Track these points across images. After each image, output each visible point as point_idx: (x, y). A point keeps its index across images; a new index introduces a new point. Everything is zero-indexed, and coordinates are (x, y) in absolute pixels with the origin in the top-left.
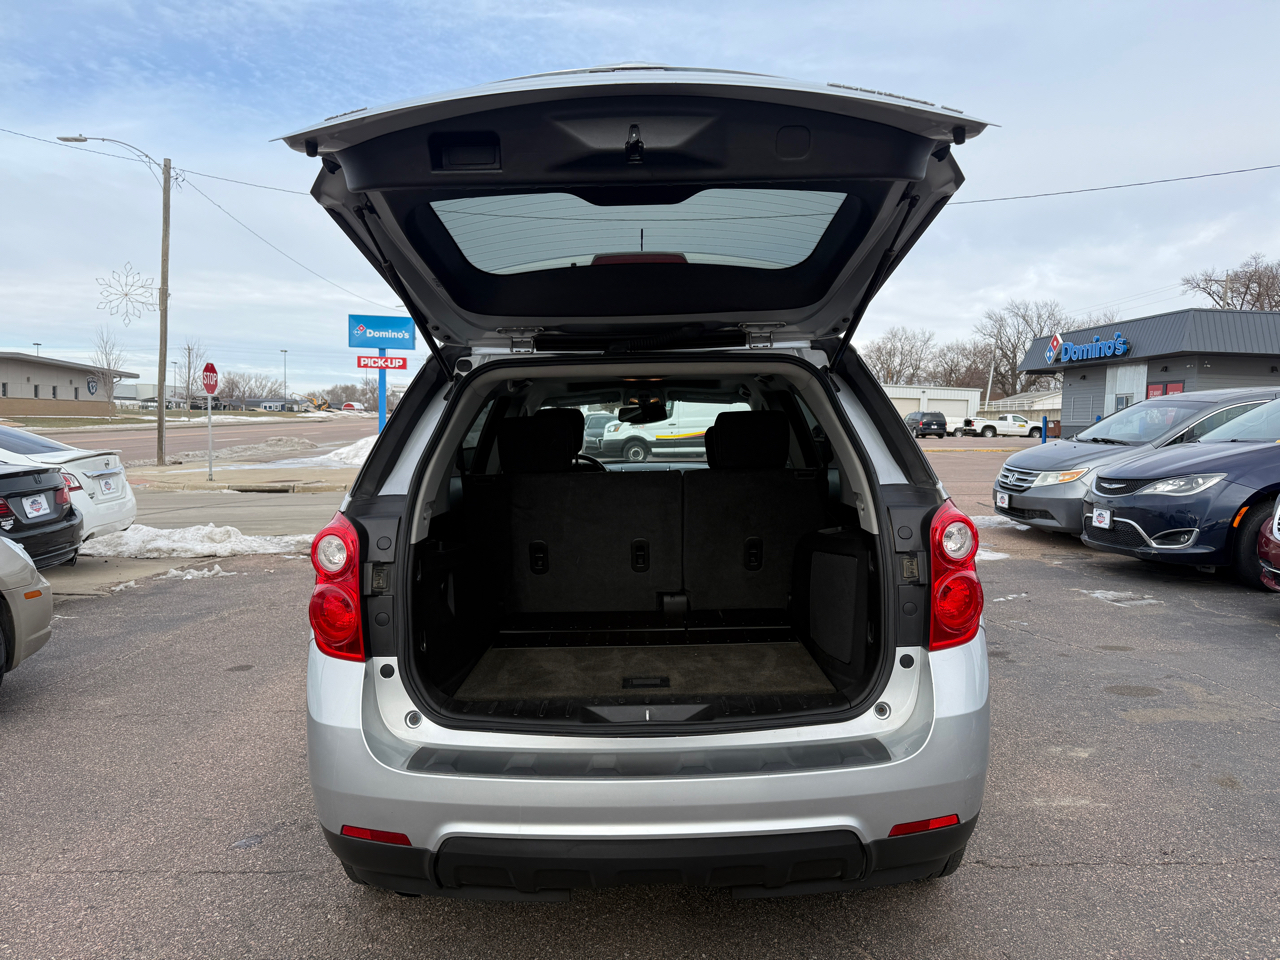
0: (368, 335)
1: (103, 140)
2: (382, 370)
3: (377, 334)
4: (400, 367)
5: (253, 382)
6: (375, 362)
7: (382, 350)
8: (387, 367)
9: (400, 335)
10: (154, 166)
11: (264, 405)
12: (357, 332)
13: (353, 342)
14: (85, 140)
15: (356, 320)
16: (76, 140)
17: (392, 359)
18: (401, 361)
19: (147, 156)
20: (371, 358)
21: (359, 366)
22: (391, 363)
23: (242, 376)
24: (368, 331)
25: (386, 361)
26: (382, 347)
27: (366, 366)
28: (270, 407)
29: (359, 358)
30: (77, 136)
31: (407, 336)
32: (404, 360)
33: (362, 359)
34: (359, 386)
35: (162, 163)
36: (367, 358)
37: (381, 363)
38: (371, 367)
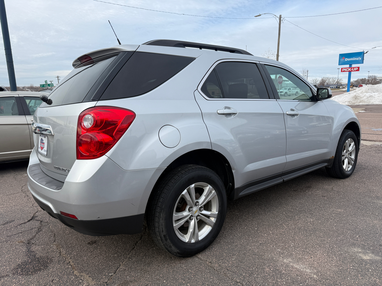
0: (346, 60)
1: (265, 14)
2: (350, 72)
3: (349, 60)
4: (357, 70)
5: (331, 80)
6: (347, 70)
7: (351, 65)
8: (352, 71)
9: (358, 59)
10: (277, 18)
11: (330, 87)
12: (342, 60)
13: (340, 64)
14: (261, 15)
15: (342, 56)
16: (259, 16)
17: (354, 68)
18: (357, 68)
19: (275, 16)
20: (346, 68)
21: (342, 71)
22: (353, 69)
23: (328, 78)
24: (346, 59)
25: (352, 69)
26: (350, 64)
27: (344, 71)
28: (332, 87)
29: (342, 69)
30: (259, 15)
31: (360, 59)
32: (359, 68)
33: (343, 69)
34: (367, 78)
35: (279, 17)
36: (345, 68)
37: (349, 69)
38: (346, 71)
